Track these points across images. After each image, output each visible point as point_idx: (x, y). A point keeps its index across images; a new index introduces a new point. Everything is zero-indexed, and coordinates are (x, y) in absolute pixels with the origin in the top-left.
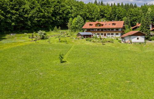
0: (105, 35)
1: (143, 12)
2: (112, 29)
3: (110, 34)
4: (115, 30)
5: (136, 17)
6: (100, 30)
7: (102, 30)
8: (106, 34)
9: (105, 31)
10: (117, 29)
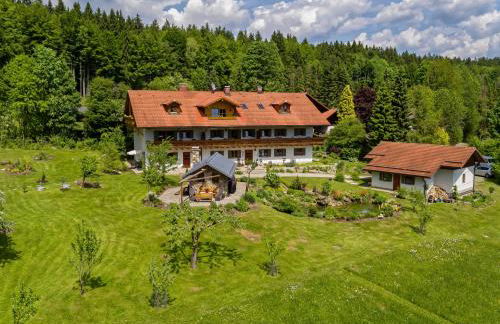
0: (249, 155)
1: (172, 49)
2: (281, 131)
3: (273, 152)
4: (290, 135)
5: (154, 65)
6: (226, 136)
7: (235, 133)
8: (255, 155)
9: (248, 137)
10: (300, 130)
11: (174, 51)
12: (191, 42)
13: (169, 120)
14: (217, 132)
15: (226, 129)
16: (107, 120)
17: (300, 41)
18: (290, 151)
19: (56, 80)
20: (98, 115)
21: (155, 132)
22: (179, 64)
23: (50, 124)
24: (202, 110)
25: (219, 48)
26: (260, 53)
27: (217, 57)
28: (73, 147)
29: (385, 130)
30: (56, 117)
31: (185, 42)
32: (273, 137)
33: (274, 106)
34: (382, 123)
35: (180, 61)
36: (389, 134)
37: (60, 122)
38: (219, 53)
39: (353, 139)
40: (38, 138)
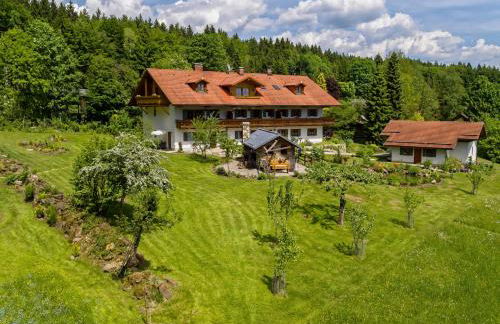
1: (110, 39)
3: (290, 132)
4: (304, 115)
6: (249, 116)
9: (268, 117)
10: (313, 111)
11: (112, 41)
12: (128, 33)
13: (198, 98)
14: (242, 111)
15: (249, 107)
16: (112, 101)
17: (230, 36)
18: (304, 131)
19: (58, 58)
20: (105, 96)
21: (184, 111)
22: (118, 55)
23: (51, 104)
24: (227, 88)
25: (156, 40)
26: (205, 45)
27: (155, 49)
28: (77, 130)
29: (382, 111)
30: (59, 98)
31: (122, 32)
32: (289, 117)
33: (287, 87)
34: (377, 105)
35: (118, 51)
36: (385, 116)
37: (62, 103)
38: (157, 45)
39: (349, 122)
40: (38, 120)
